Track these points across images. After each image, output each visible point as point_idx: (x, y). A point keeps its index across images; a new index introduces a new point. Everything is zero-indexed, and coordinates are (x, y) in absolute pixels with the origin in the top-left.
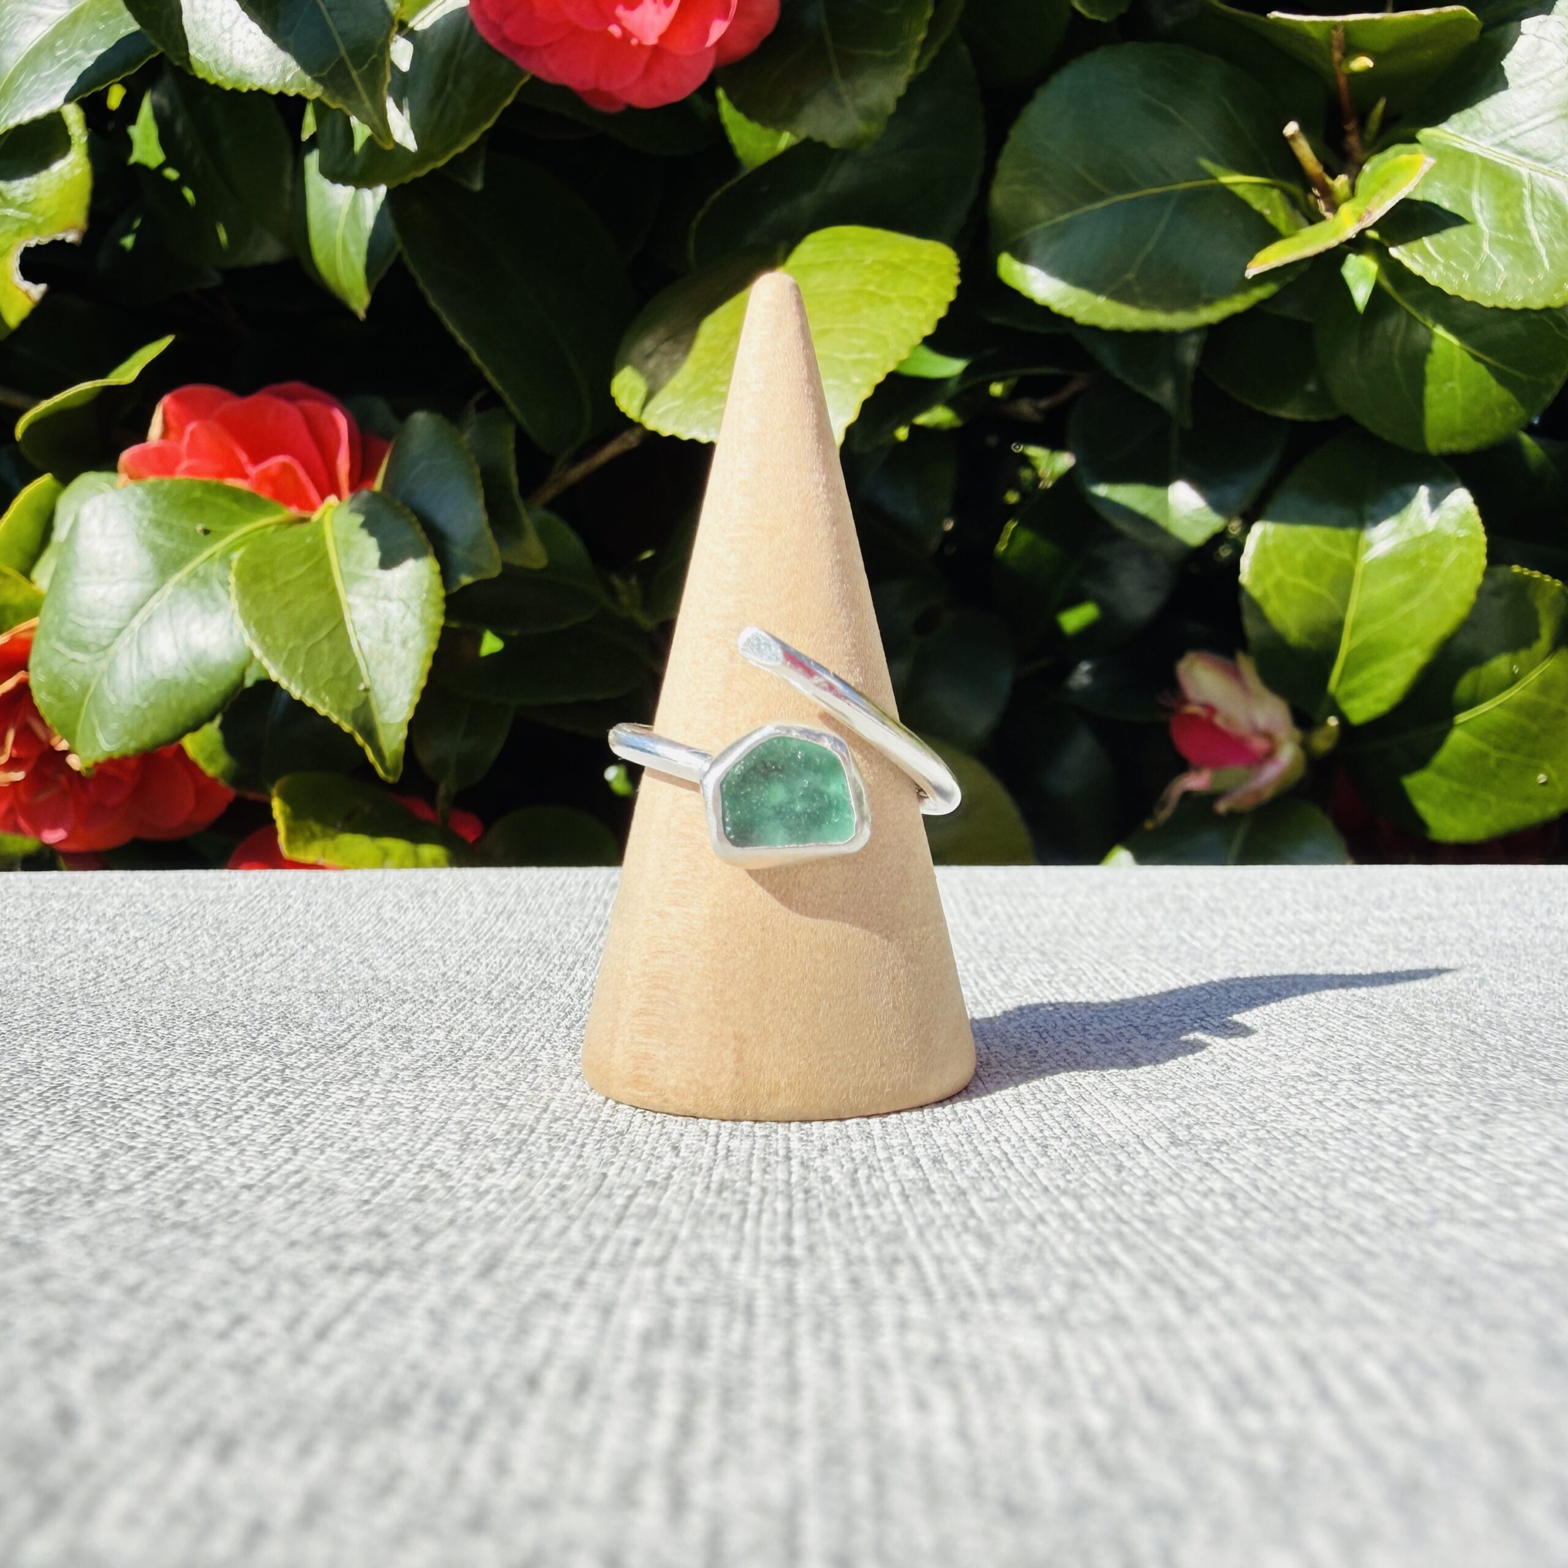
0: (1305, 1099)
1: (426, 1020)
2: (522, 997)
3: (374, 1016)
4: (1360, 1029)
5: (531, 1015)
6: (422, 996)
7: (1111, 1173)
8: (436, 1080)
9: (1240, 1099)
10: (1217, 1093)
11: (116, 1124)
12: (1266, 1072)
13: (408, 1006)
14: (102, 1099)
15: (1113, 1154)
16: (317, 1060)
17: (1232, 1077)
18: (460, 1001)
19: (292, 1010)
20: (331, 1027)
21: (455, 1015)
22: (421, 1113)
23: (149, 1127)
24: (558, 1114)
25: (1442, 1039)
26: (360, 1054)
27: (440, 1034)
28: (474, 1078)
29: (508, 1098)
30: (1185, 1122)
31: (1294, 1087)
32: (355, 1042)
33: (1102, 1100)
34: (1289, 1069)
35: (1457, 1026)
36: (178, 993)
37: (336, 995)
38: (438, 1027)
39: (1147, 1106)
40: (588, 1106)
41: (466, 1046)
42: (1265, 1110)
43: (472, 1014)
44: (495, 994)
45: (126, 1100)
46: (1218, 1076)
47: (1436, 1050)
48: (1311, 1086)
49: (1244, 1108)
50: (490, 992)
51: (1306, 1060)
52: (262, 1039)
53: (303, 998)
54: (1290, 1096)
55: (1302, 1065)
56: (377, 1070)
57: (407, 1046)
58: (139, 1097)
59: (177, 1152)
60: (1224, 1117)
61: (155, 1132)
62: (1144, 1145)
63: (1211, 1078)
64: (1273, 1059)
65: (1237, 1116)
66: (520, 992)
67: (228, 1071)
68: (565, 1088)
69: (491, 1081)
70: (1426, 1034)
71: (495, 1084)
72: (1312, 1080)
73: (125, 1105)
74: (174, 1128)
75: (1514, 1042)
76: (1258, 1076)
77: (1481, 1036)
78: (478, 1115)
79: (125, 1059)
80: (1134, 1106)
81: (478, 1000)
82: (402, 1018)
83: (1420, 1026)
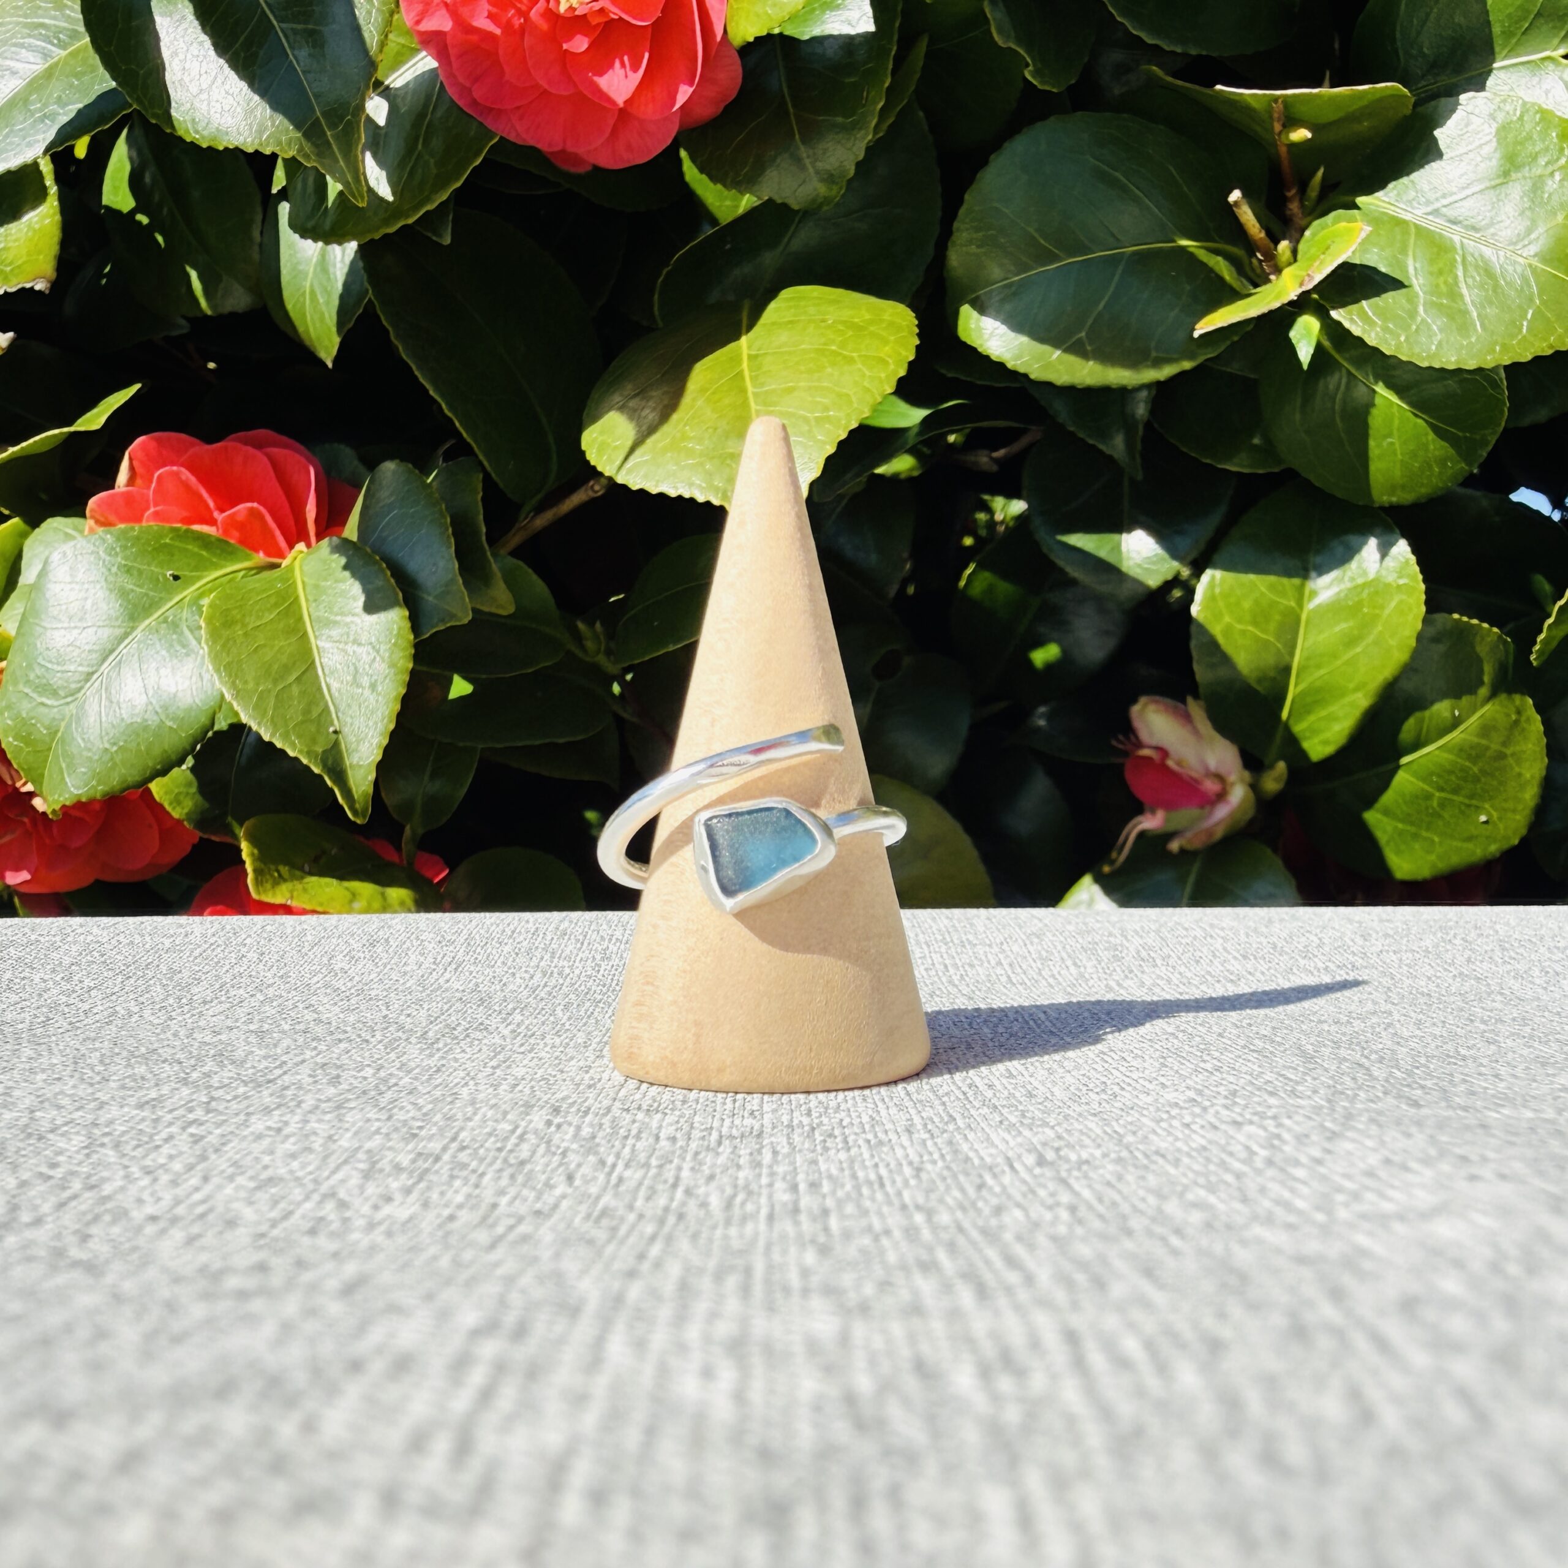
0: (1175, 1123)
1: (359, 1059)
2: (456, 1038)
3: (308, 1054)
4: (1249, 1061)
5: (463, 1055)
6: (359, 1036)
7: (971, 1192)
8: (354, 1112)
9: (1114, 1123)
10: (1096, 1119)
11: (39, 1153)
12: (1149, 1100)
13: (343, 1046)
14: (30, 1131)
15: (980, 1176)
16: (245, 1093)
17: (1116, 1105)
18: (396, 1040)
19: (229, 1048)
20: (264, 1064)
21: (388, 1053)
22: (335, 1141)
23: (70, 1157)
24: (465, 1144)
25: (1326, 1070)
26: (286, 1088)
27: (369, 1072)
28: (390, 1110)
29: (421, 1128)
30: (1056, 1145)
31: (1168, 1112)
32: (286, 1077)
33: (987, 1130)
34: (1170, 1096)
35: (1345, 1059)
36: (123, 1033)
37: (275, 1035)
38: (369, 1065)
39: (1026, 1133)
40: (497, 1135)
41: (393, 1081)
42: (1134, 1133)
43: (405, 1053)
44: (431, 1034)
45: (52, 1131)
46: (1104, 1104)
47: (1315, 1079)
48: (1185, 1111)
49: (1115, 1132)
50: (426, 1032)
51: (1188, 1088)
52: (195, 1075)
53: (243, 1037)
54: (1162, 1120)
55: (1183, 1092)
56: (299, 1104)
57: (335, 1081)
58: (65, 1128)
59: (93, 1180)
60: (1094, 1140)
61: (75, 1161)
62: (1012, 1167)
63: (1096, 1106)
64: (1158, 1088)
65: (1106, 1138)
66: (456, 1032)
67: (154, 1104)
68: (477, 1118)
69: (408, 1111)
70: (1313, 1066)
71: (411, 1115)
72: (1187, 1105)
73: (50, 1136)
74: (95, 1157)
75: (1398, 1074)
76: (1141, 1104)
77: (1368, 1069)
78: (390, 1144)
79: (57, 1094)
80: (1013, 1133)
81: (413, 1040)
82: (335, 1055)
83: (1308, 1058)
